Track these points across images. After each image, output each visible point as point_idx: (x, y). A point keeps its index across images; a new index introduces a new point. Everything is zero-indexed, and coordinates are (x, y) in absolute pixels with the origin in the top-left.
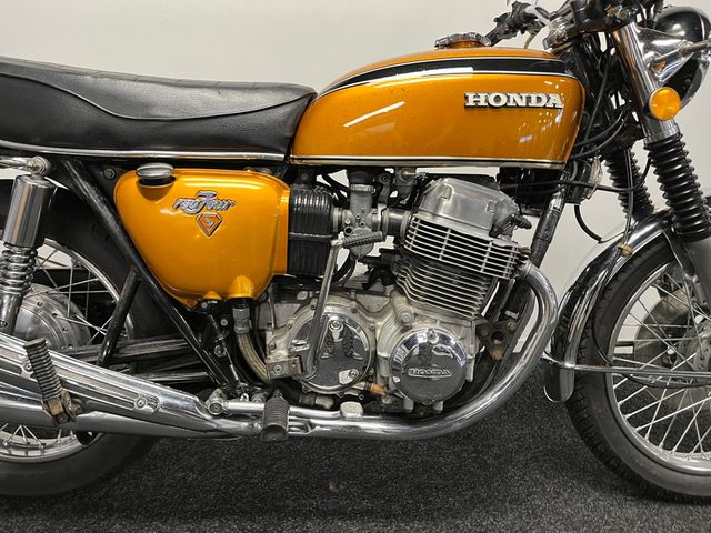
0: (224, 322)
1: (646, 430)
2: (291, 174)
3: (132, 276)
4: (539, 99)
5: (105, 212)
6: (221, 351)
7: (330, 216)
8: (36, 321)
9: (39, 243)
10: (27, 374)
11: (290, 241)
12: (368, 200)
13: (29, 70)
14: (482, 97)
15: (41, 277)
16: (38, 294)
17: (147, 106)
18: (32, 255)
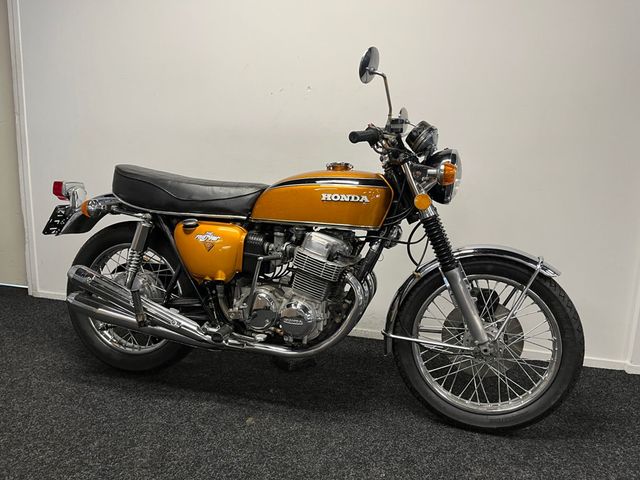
0: (214, 292)
1: (443, 379)
2: (249, 226)
3: (179, 267)
4: (356, 198)
5: (171, 238)
6: (212, 305)
7: (263, 246)
8: (143, 287)
9: (145, 250)
10: (132, 304)
11: (244, 256)
12: (282, 240)
13: (148, 178)
14: (329, 196)
15: (148, 266)
16: (145, 274)
17: (192, 194)
18: (141, 255)
